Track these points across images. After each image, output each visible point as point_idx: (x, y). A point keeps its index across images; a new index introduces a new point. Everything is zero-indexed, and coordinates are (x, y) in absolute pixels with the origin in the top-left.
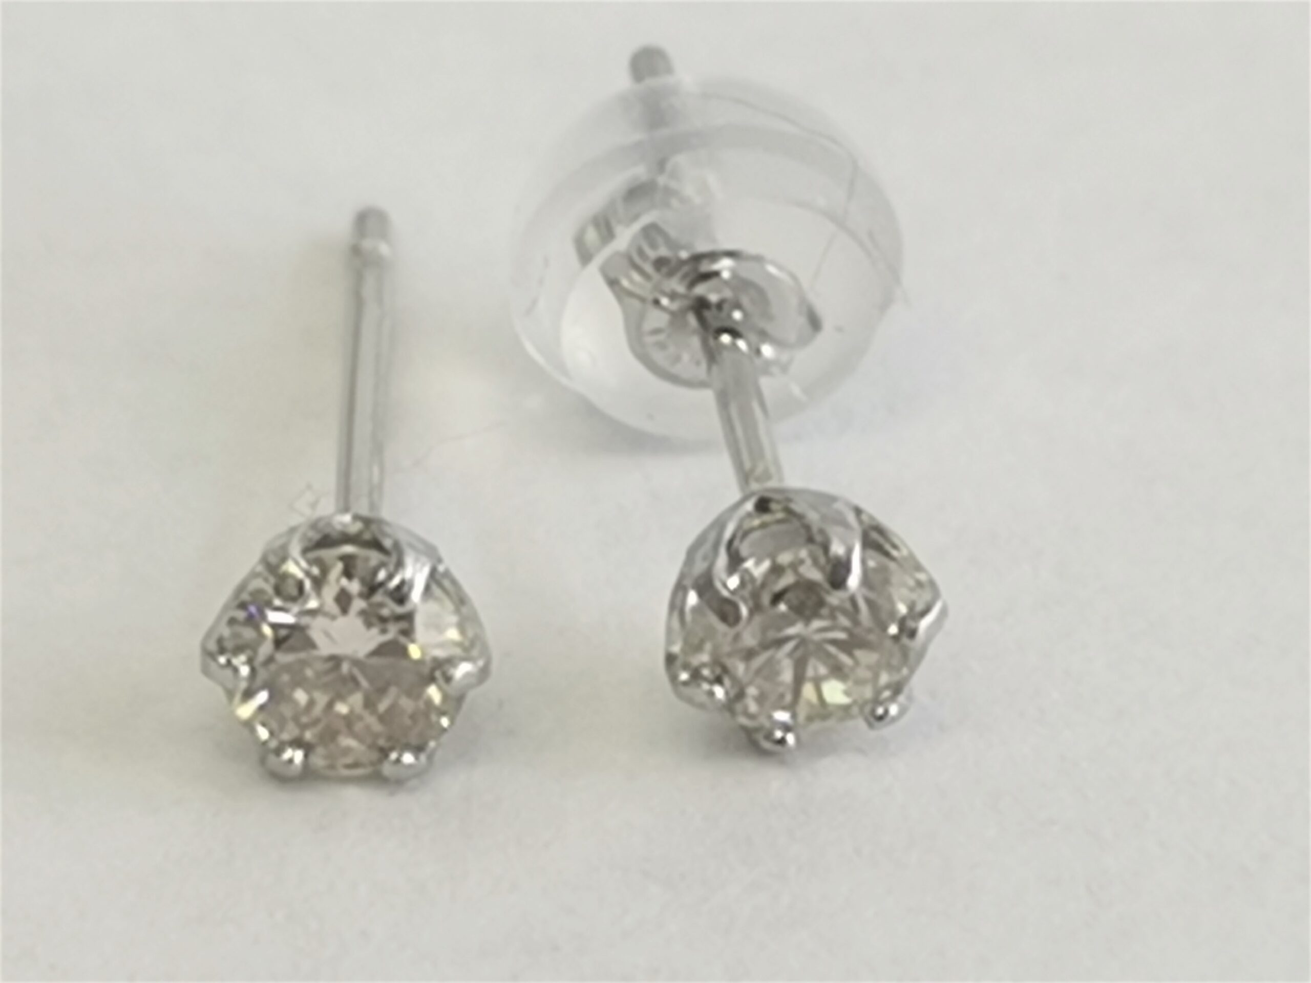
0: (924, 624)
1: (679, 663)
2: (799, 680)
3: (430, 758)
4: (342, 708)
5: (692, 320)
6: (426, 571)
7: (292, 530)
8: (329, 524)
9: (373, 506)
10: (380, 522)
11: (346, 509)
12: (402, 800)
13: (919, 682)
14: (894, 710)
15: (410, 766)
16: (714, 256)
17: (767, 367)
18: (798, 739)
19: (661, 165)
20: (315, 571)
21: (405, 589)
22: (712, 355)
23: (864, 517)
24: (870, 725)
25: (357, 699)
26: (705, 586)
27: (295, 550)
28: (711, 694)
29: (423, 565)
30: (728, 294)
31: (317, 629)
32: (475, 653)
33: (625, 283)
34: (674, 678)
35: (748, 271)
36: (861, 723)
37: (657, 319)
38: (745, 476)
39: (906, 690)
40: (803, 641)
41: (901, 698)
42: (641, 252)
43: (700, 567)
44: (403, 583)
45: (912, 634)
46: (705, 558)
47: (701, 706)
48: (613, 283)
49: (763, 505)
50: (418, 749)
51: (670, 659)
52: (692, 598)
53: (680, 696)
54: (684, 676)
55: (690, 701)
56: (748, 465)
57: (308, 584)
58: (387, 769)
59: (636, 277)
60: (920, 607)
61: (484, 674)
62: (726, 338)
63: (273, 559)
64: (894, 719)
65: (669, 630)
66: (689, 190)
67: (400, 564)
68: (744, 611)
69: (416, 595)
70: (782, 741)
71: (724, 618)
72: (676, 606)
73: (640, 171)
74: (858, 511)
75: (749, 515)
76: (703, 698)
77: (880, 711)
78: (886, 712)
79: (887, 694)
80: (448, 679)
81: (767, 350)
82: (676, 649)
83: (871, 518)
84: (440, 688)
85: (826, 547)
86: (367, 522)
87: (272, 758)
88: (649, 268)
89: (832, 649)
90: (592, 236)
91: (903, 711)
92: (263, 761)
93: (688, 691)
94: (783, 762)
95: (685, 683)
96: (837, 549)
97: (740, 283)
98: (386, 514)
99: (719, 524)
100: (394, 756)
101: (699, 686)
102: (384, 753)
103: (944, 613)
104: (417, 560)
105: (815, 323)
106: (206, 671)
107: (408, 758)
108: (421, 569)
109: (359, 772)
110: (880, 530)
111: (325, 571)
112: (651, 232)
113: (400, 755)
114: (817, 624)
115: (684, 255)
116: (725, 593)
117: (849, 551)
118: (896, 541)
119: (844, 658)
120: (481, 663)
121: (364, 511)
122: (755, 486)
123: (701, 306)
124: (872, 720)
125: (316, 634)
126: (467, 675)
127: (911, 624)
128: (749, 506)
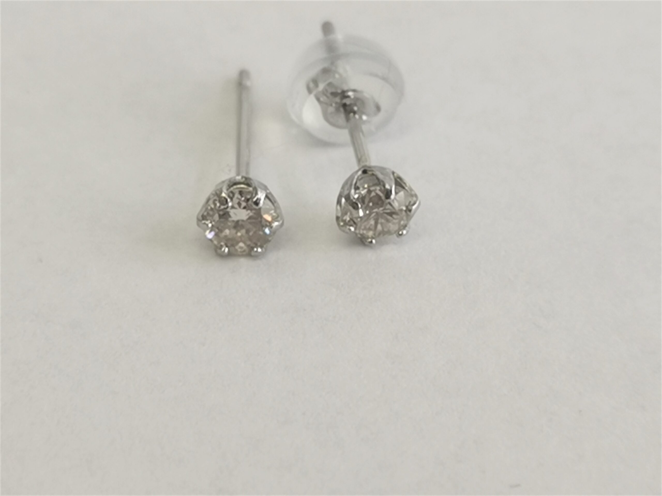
0: (414, 207)
1: (340, 219)
2: (376, 223)
3: (266, 249)
4: (239, 234)
5: (342, 109)
6: (264, 195)
7: (223, 182)
8: (235, 180)
9: (247, 173)
10: (250, 179)
11: (238, 175)
12: (258, 262)
13: (412, 223)
14: (405, 232)
15: (260, 252)
16: (348, 91)
17: (364, 122)
18: (376, 241)
19: (332, 63)
20: (231, 195)
21: (258, 201)
22: (348, 119)
23: (395, 175)
24: (397, 237)
25: (244, 231)
26: (348, 198)
27: (225, 190)
28: (350, 230)
29: (263, 193)
30: (352, 102)
31: (232, 212)
32: (279, 219)
33: (322, 99)
34: (339, 224)
35: (358, 95)
36: (395, 236)
37: (331, 109)
38: (359, 160)
39: (408, 226)
40: (377, 213)
41: (407, 228)
42: (327, 90)
43: (346, 192)
44: (257, 199)
45: (410, 211)
46: (348, 189)
47: (347, 233)
48: (318, 99)
49: (365, 172)
50: (261, 247)
51: (338, 218)
52: (343, 200)
53: (340, 229)
54: (342, 224)
55: (344, 231)
56: (359, 157)
57: (229, 200)
58: (253, 253)
59: (325, 97)
60: (412, 203)
61: (282, 225)
62: (352, 114)
63: (218, 192)
64: (405, 235)
65: (337, 209)
66: (341, 70)
67: (256, 194)
68: (360, 206)
69: (261, 202)
70: (371, 242)
71: (354, 208)
72: (339, 202)
73: (326, 65)
74: (393, 173)
75: (361, 175)
76: (348, 231)
77: (400, 233)
78: (402, 233)
79: (402, 228)
80: (272, 227)
81: (364, 118)
82: (339, 215)
83: (398, 175)
84: (269, 230)
85: (384, 186)
86: (246, 179)
87: (219, 251)
88: (329, 95)
89: (385, 215)
90: (312, 85)
91: (407, 232)
92: (216, 251)
93: (343, 228)
94: (371, 247)
95: (342, 226)
96: (387, 187)
97: (357, 99)
98: (251, 176)
99: (352, 177)
100: (255, 249)
101: (346, 227)
102: (253, 248)
103: (419, 204)
104: (261, 192)
105: (378, 108)
106: (198, 225)
107: (259, 250)
108: (263, 195)
109: (244, 253)
110: (400, 178)
111: (233, 194)
112: (330, 84)
113: (257, 249)
114: (381, 209)
115: (339, 91)
116: (354, 201)
117: (391, 187)
118: (405, 181)
119: (389, 217)
120: (281, 222)
121: (244, 174)
122: (363, 164)
123: (344, 105)
124: (398, 235)
125: (231, 214)
126: (277, 226)
127: (409, 207)
128: (360, 173)
